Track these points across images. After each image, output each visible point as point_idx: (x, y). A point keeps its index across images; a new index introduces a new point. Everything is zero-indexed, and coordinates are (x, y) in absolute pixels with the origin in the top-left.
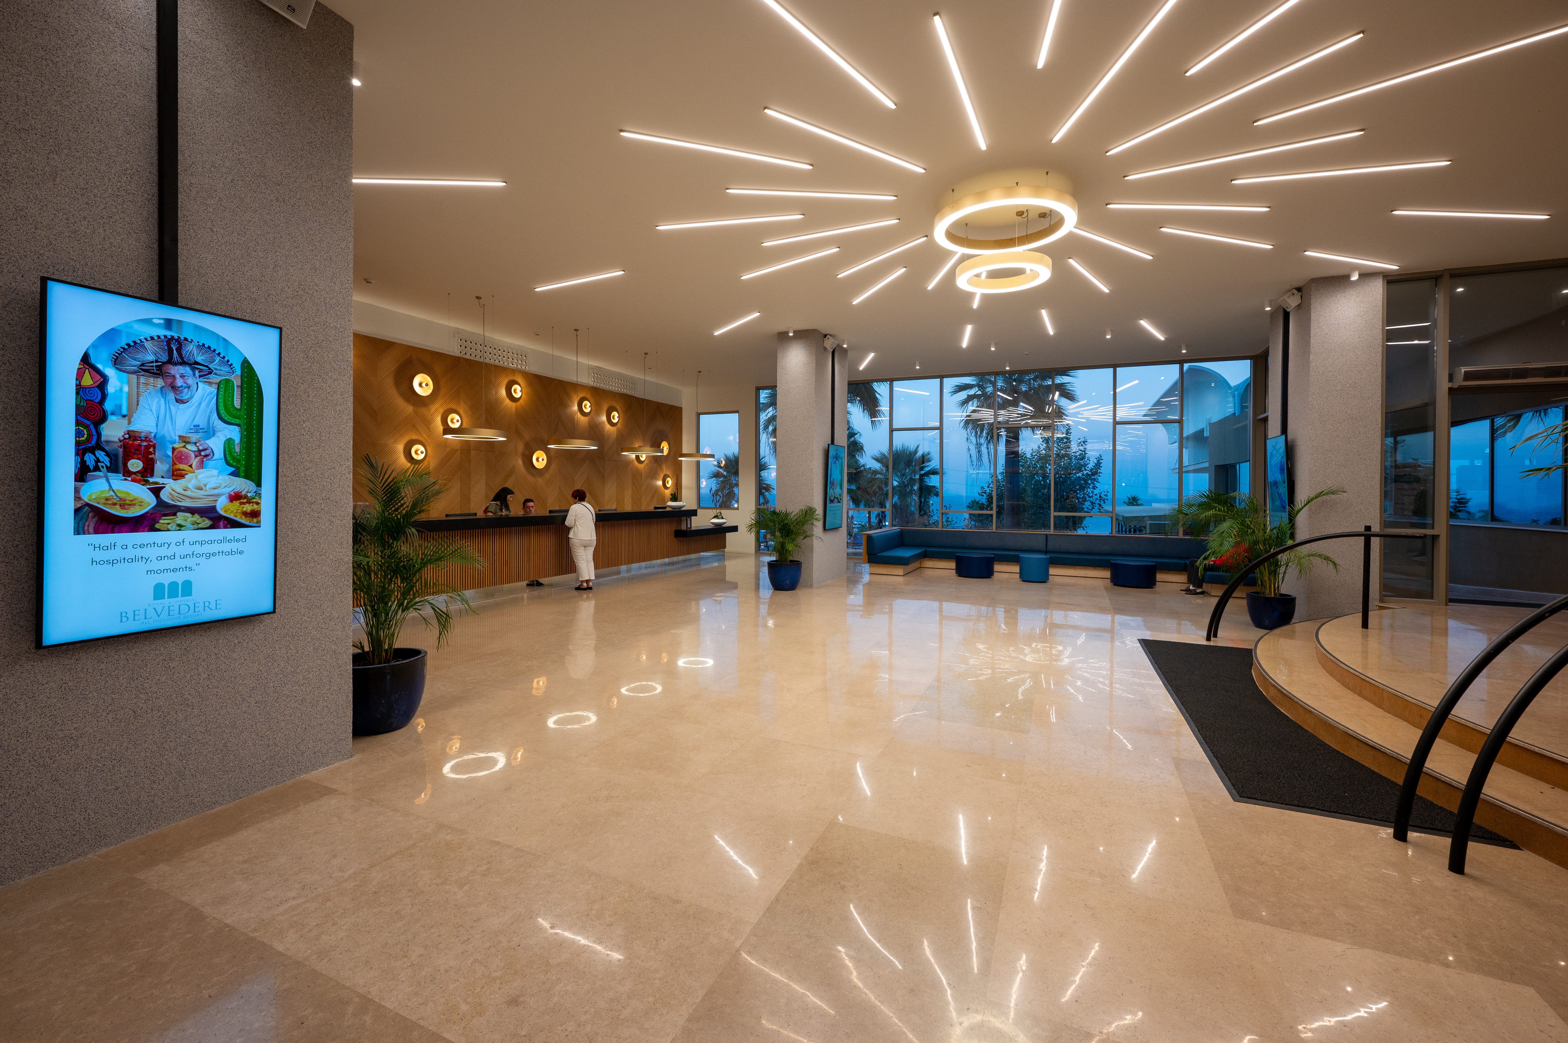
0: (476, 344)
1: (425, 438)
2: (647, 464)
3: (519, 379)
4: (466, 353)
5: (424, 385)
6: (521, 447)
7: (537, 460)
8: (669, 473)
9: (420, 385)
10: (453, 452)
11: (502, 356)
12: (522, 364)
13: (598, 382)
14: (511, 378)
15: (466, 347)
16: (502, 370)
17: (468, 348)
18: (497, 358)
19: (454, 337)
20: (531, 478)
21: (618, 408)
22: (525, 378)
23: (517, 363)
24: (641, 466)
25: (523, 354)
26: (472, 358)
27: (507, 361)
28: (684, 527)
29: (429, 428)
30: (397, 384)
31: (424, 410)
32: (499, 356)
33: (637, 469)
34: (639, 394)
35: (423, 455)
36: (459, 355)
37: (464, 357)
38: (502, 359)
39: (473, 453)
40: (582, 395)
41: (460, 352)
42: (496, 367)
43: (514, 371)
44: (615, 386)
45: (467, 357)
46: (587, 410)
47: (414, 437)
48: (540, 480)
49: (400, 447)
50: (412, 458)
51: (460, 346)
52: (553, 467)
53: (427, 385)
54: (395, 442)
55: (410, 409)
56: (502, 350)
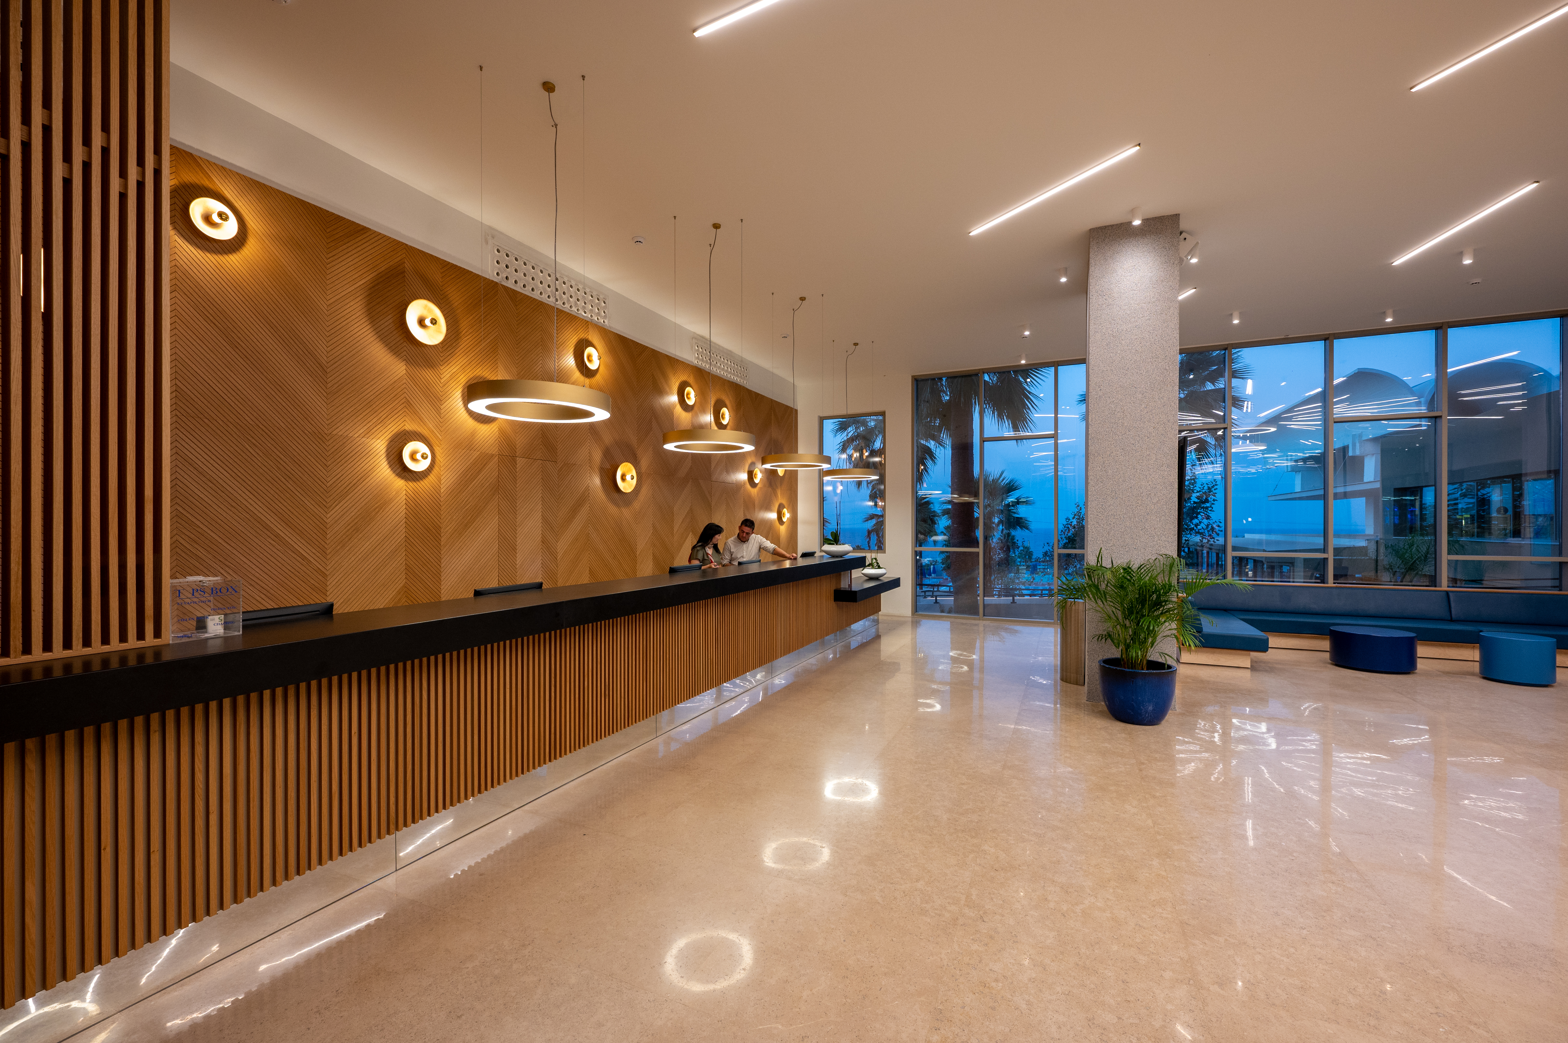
0: (525, 264)
1: (429, 429)
2: (761, 488)
3: (594, 338)
4: (507, 278)
5: (427, 322)
6: (597, 456)
7: (623, 478)
8: (784, 502)
9: (421, 322)
10: (484, 459)
11: (567, 295)
12: (598, 314)
13: (702, 360)
14: (582, 335)
15: (507, 267)
16: (569, 319)
17: (511, 269)
18: (561, 298)
19: (487, 243)
20: (612, 509)
21: (728, 402)
22: (604, 340)
23: (591, 311)
24: (754, 491)
25: (601, 297)
26: (518, 288)
27: (576, 304)
28: (844, 585)
29: (438, 411)
30: (373, 313)
31: (428, 374)
32: (564, 293)
33: (749, 496)
34: (753, 384)
35: (428, 461)
36: (496, 279)
37: (504, 283)
38: (569, 300)
39: (520, 462)
40: (683, 377)
41: (498, 274)
42: (560, 312)
43: (587, 324)
44: (723, 369)
45: (510, 284)
46: (691, 402)
47: (409, 426)
48: (626, 513)
49: (379, 445)
50: (405, 468)
51: (498, 262)
52: (645, 491)
53: (434, 322)
54: (368, 433)
55: (398, 369)
56: (568, 284)
